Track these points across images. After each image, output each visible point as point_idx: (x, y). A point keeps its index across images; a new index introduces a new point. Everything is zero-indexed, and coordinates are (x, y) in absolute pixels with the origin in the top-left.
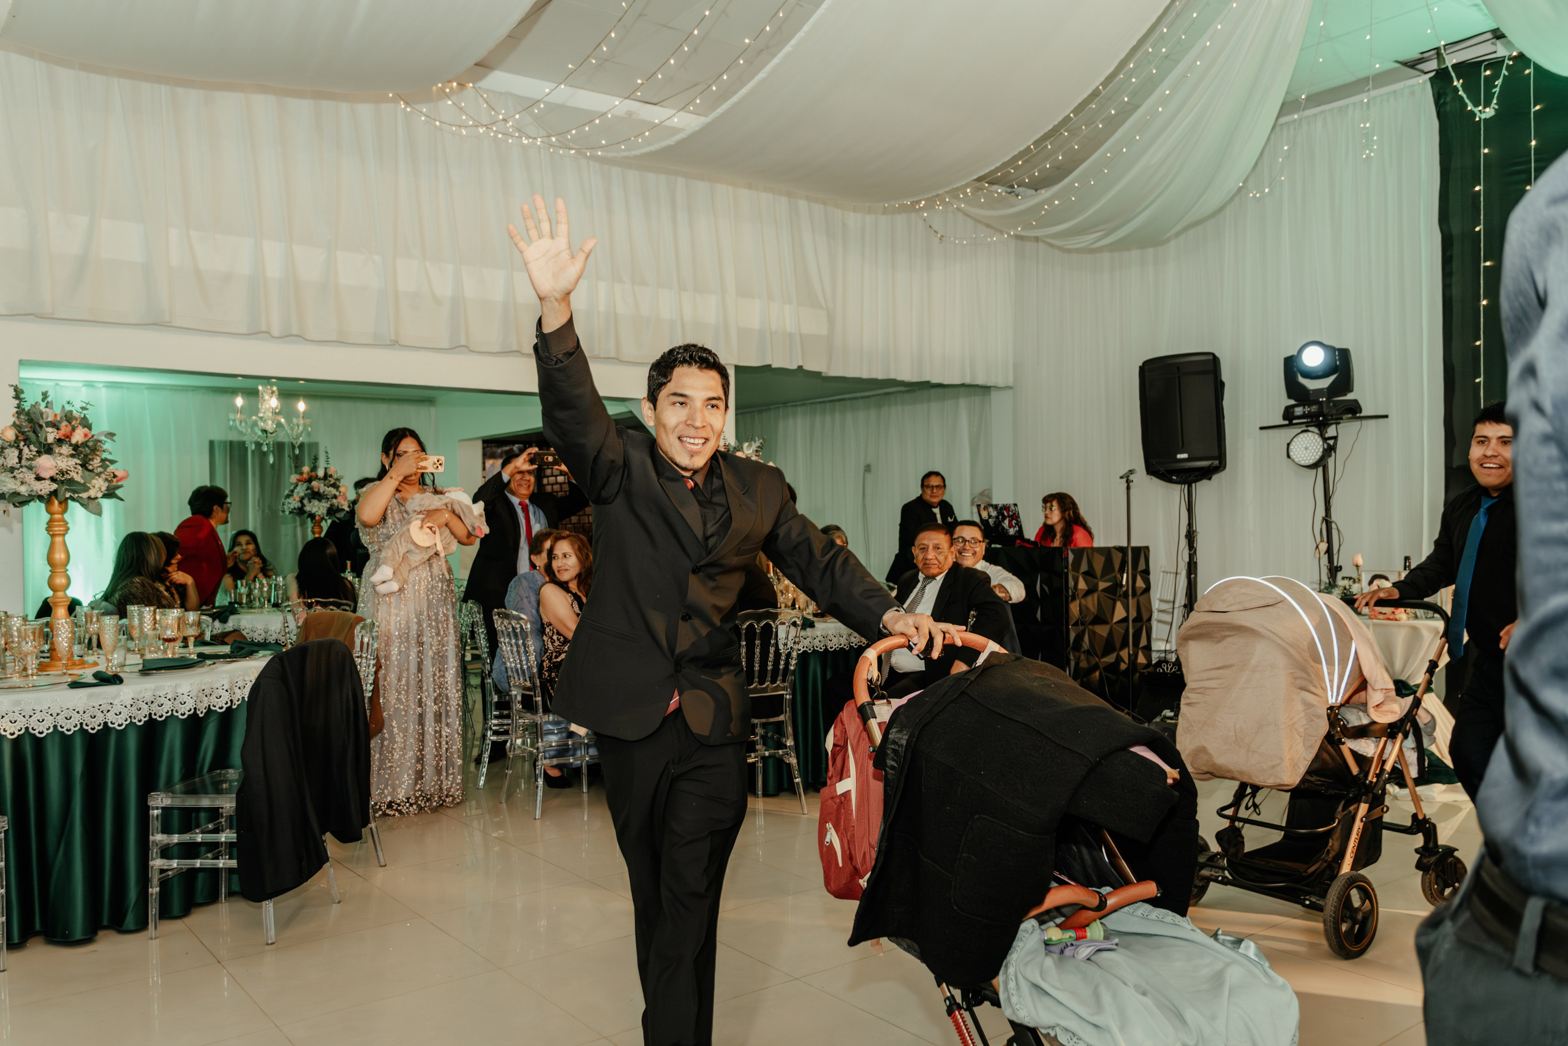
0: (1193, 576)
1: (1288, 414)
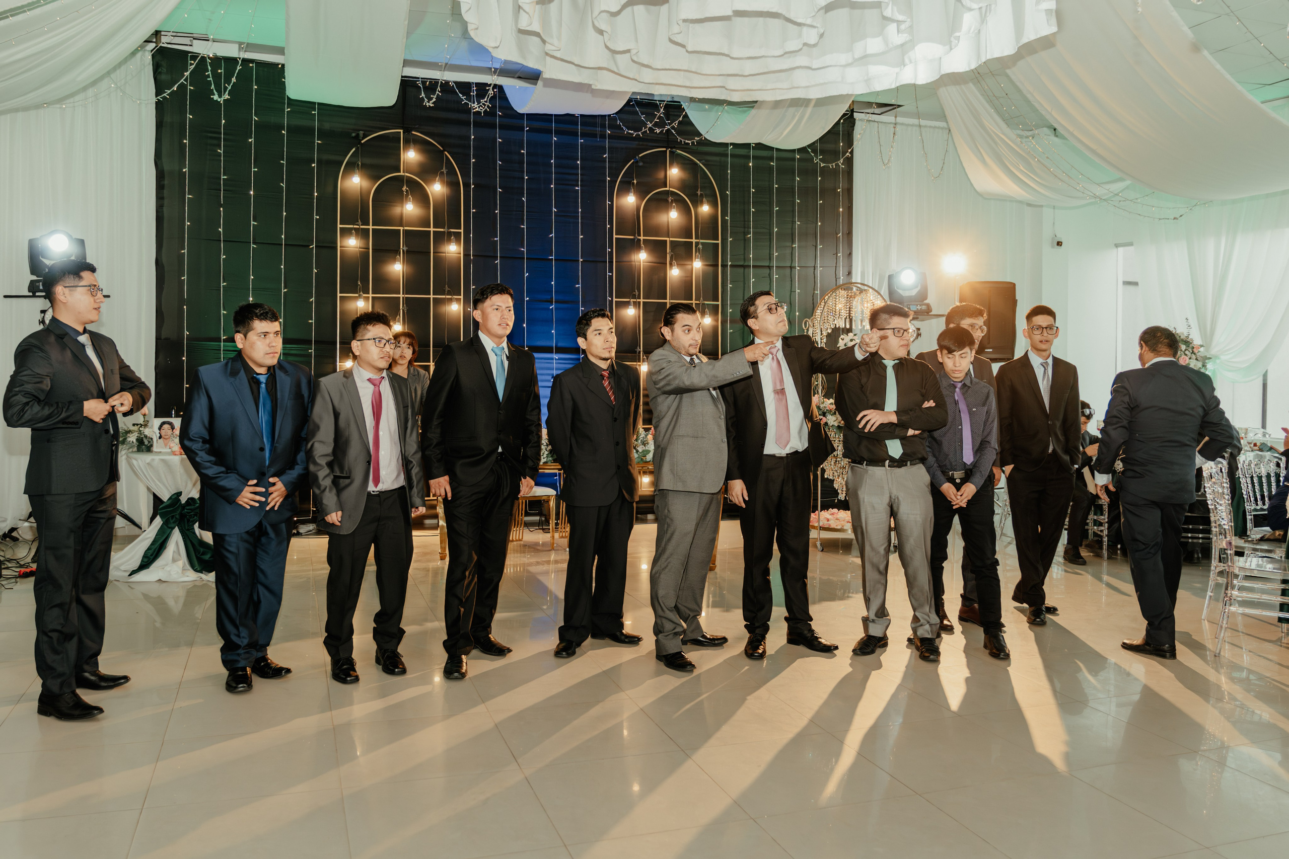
1: (33, 287)
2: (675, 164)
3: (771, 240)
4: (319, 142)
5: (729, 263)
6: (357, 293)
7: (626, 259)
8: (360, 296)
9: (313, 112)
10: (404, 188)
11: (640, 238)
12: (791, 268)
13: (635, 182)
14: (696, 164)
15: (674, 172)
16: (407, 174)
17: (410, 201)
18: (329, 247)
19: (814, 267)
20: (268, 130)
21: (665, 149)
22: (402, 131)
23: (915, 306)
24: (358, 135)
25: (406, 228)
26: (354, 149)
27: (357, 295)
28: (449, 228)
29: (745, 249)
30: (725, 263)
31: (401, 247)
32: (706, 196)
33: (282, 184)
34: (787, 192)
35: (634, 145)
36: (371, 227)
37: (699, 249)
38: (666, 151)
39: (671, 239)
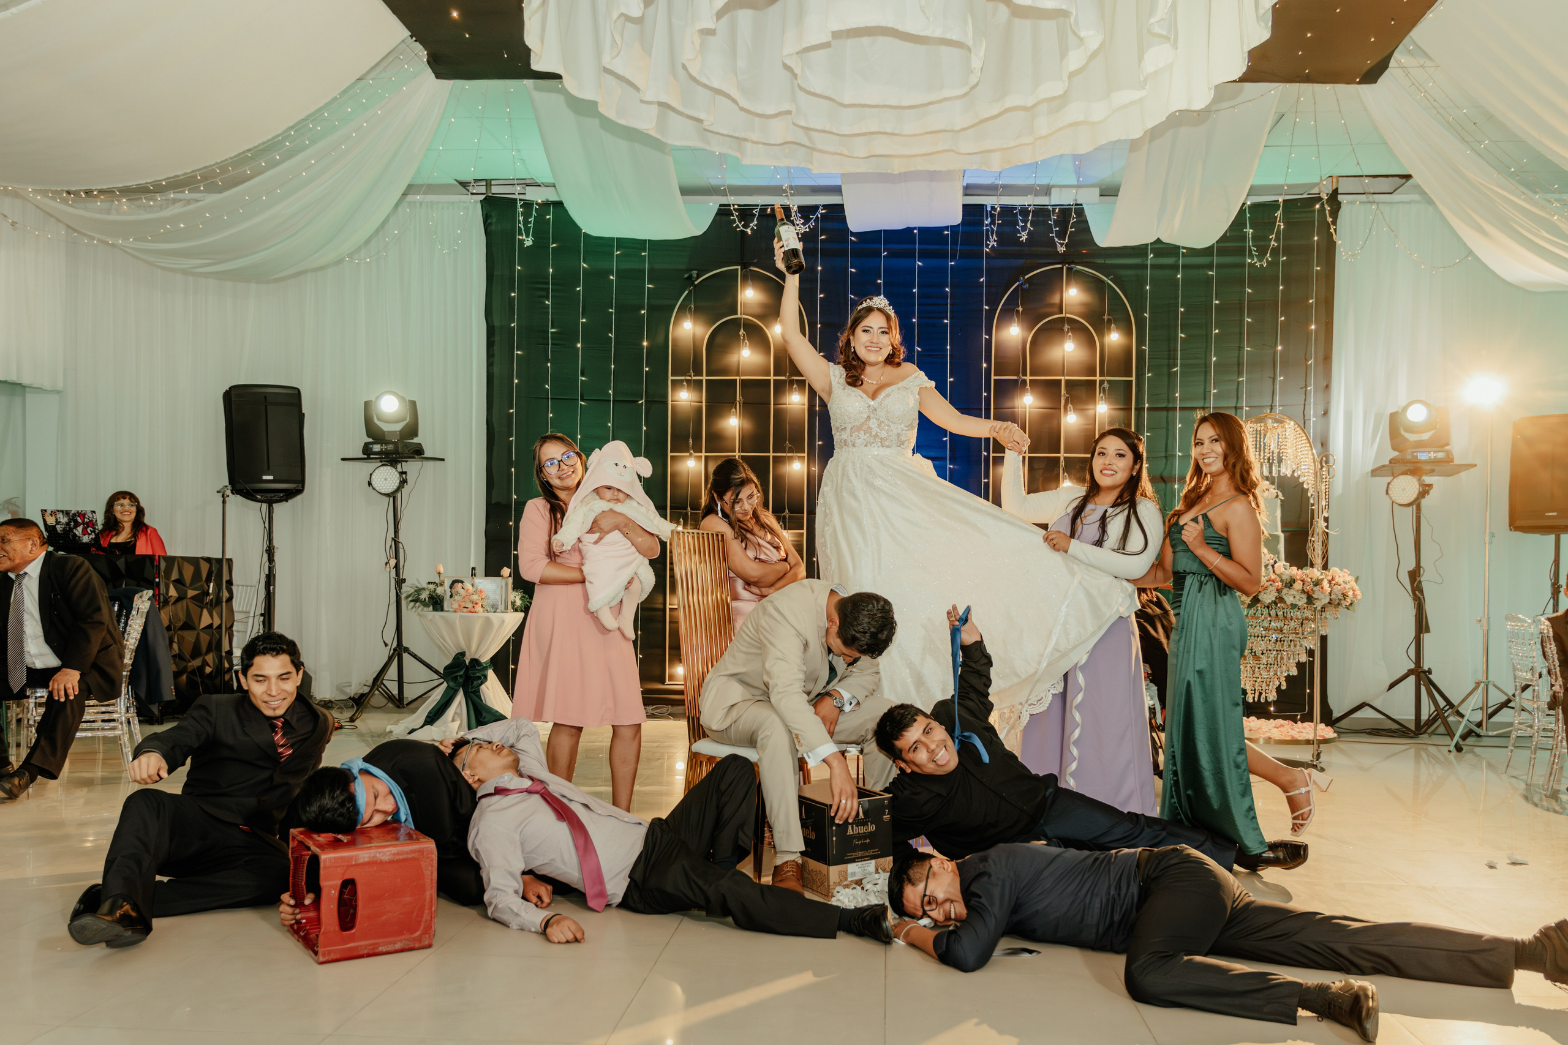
0: (271, 587)
1: (367, 450)
2: (1074, 282)
3: (1206, 372)
4: (650, 286)
5: (1147, 405)
6: (688, 451)
7: (1008, 404)
8: (691, 454)
9: (643, 254)
10: (742, 332)
11: (1025, 378)
12: (1236, 408)
13: (1020, 309)
14: (1103, 282)
15: (1073, 295)
16: (744, 316)
17: (746, 346)
18: (659, 402)
19: (1271, 406)
20: (596, 278)
21: (1060, 266)
22: (739, 267)
23: (1425, 454)
24: (690, 277)
25: (742, 378)
26: (687, 292)
27: (688, 454)
28: (791, 375)
29: (1169, 386)
30: (1141, 406)
31: (738, 399)
32: (1116, 321)
33: (610, 335)
34: (1233, 309)
35: (1020, 262)
36: (704, 378)
37: (1104, 388)
38: (1062, 268)
39: (1067, 378)
